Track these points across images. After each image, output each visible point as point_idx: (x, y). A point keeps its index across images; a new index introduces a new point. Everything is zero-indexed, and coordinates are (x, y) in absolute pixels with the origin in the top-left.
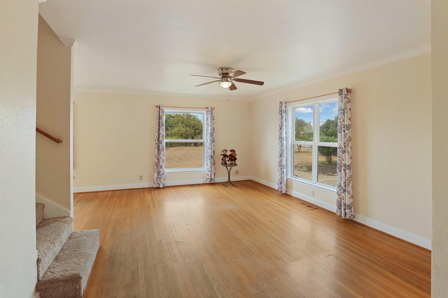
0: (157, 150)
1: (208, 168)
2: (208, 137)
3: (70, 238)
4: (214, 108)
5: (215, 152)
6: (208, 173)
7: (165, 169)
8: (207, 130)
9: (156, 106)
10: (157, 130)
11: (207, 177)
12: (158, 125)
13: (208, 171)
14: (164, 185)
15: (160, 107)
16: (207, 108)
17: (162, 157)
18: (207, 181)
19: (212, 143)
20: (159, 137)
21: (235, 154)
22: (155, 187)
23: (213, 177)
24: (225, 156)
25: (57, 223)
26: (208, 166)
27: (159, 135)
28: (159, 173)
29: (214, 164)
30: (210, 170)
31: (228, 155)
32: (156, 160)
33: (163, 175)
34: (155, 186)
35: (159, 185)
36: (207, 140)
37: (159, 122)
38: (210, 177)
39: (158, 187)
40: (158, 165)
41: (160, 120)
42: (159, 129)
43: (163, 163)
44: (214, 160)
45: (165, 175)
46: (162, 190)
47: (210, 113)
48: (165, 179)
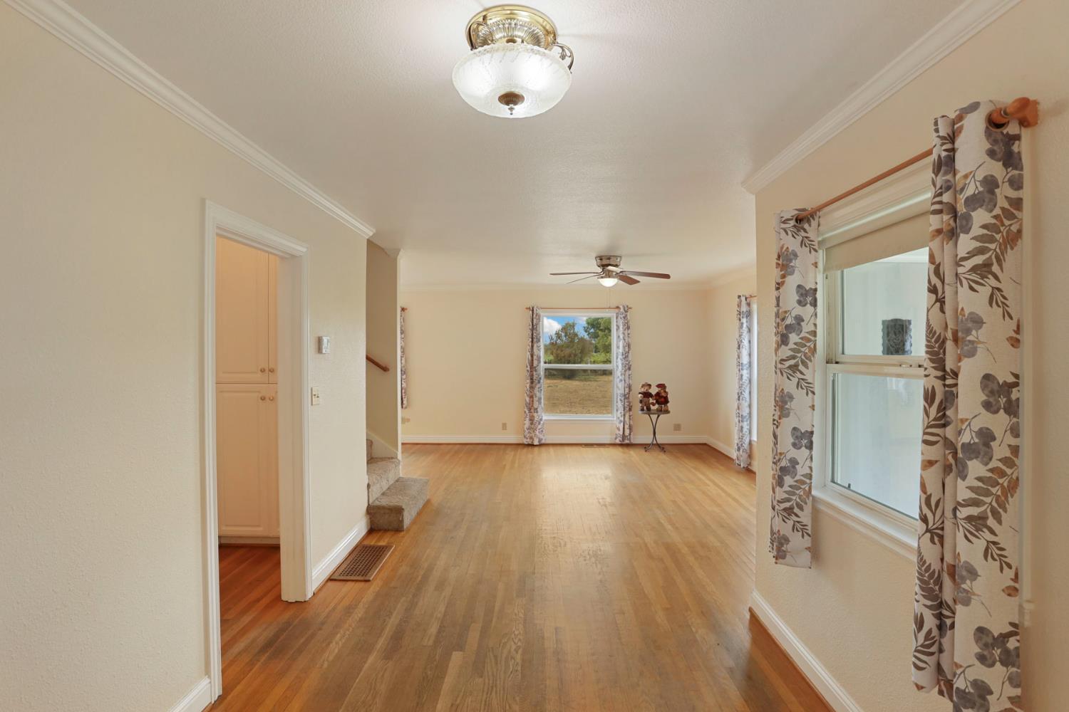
0: (528, 381)
1: (619, 415)
2: (619, 359)
3: (397, 481)
4: (629, 306)
5: (632, 388)
6: (618, 425)
7: (543, 414)
8: (618, 347)
9: (527, 308)
10: (529, 348)
11: (618, 432)
12: (530, 339)
13: (618, 421)
14: (540, 440)
15: (533, 310)
16: (618, 307)
17: (538, 394)
18: (616, 439)
19: (625, 371)
20: (532, 360)
21: (665, 392)
22: (526, 443)
23: (627, 432)
24: (647, 395)
25: (384, 462)
26: (619, 412)
27: (532, 356)
28: (532, 420)
29: (630, 410)
30: (622, 419)
31: (654, 393)
32: (528, 399)
33: (539, 423)
34: (525, 441)
35: (533, 440)
36: (617, 366)
37: (532, 334)
38: (621, 433)
39: (530, 443)
40: (531, 408)
41: (534, 331)
42: (532, 346)
43: (540, 403)
44: (629, 402)
45: (543, 424)
46: (536, 449)
47: (622, 316)
48: (542, 431)
